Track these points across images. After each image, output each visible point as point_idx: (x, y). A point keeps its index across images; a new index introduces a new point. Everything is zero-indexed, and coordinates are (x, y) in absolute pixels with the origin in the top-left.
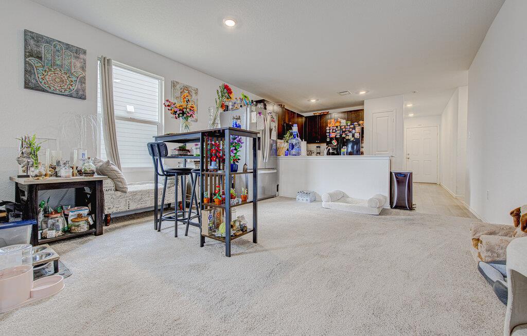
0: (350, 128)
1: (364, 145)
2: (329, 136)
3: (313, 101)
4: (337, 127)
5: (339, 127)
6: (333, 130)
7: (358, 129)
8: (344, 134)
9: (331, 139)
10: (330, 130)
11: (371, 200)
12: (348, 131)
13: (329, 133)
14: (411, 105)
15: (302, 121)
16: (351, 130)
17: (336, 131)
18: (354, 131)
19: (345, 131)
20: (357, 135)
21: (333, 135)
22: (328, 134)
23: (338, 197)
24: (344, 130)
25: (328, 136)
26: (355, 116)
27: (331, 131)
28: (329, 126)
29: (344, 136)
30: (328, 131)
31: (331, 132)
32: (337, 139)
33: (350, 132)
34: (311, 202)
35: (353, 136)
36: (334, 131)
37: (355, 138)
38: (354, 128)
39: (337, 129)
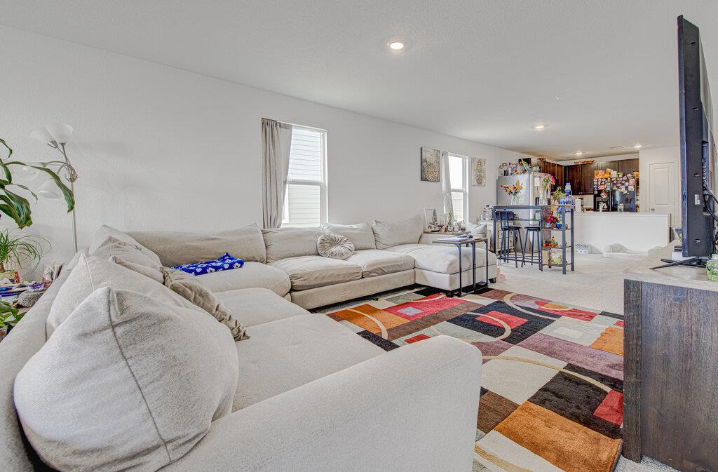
0: (623, 180)
1: (638, 198)
2: (597, 188)
3: (579, 153)
4: (607, 179)
5: (609, 179)
6: (601, 182)
7: (632, 181)
8: (615, 186)
9: (600, 192)
10: (598, 182)
11: (651, 250)
12: (621, 183)
13: (598, 185)
15: (561, 171)
16: (623, 182)
17: (605, 183)
18: (627, 184)
19: (617, 183)
20: (631, 188)
21: (601, 188)
22: (596, 186)
23: (617, 248)
24: (615, 182)
26: (628, 166)
27: (599, 183)
28: (596, 177)
29: (615, 188)
30: (595, 183)
32: (606, 192)
33: (623, 184)
34: (589, 253)
35: (627, 188)
36: (603, 183)
37: (629, 191)
38: (627, 180)
39: (606, 181)
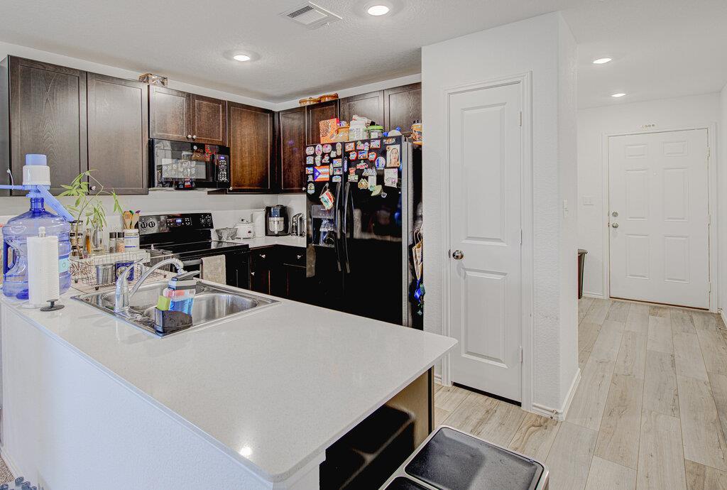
0: (370, 150)
2: (313, 175)
3: (242, 58)
4: (334, 145)
5: (339, 147)
6: (323, 155)
8: (352, 170)
9: (320, 186)
10: (314, 155)
12: (366, 160)
13: (313, 165)
14: (609, 60)
15: (207, 106)
16: (372, 156)
17: (331, 160)
18: (381, 162)
19: (357, 161)
20: (392, 179)
21: (323, 174)
22: (311, 169)
24: (353, 156)
25: (310, 178)
27: (318, 158)
29: (353, 177)
30: (310, 160)
31: (318, 163)
32: (333, 187)
33: (371, 164)
35: (380, 179)
36: (326, 159)
37: (385, 189)
38: (382, 151)
39: (333, 155)
